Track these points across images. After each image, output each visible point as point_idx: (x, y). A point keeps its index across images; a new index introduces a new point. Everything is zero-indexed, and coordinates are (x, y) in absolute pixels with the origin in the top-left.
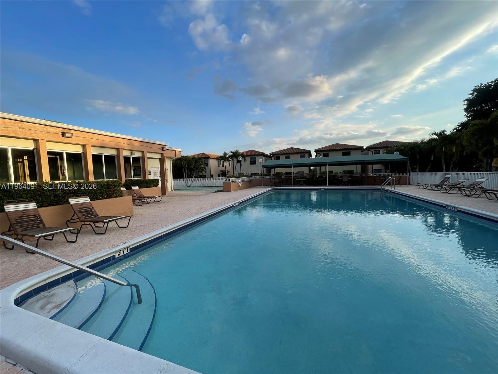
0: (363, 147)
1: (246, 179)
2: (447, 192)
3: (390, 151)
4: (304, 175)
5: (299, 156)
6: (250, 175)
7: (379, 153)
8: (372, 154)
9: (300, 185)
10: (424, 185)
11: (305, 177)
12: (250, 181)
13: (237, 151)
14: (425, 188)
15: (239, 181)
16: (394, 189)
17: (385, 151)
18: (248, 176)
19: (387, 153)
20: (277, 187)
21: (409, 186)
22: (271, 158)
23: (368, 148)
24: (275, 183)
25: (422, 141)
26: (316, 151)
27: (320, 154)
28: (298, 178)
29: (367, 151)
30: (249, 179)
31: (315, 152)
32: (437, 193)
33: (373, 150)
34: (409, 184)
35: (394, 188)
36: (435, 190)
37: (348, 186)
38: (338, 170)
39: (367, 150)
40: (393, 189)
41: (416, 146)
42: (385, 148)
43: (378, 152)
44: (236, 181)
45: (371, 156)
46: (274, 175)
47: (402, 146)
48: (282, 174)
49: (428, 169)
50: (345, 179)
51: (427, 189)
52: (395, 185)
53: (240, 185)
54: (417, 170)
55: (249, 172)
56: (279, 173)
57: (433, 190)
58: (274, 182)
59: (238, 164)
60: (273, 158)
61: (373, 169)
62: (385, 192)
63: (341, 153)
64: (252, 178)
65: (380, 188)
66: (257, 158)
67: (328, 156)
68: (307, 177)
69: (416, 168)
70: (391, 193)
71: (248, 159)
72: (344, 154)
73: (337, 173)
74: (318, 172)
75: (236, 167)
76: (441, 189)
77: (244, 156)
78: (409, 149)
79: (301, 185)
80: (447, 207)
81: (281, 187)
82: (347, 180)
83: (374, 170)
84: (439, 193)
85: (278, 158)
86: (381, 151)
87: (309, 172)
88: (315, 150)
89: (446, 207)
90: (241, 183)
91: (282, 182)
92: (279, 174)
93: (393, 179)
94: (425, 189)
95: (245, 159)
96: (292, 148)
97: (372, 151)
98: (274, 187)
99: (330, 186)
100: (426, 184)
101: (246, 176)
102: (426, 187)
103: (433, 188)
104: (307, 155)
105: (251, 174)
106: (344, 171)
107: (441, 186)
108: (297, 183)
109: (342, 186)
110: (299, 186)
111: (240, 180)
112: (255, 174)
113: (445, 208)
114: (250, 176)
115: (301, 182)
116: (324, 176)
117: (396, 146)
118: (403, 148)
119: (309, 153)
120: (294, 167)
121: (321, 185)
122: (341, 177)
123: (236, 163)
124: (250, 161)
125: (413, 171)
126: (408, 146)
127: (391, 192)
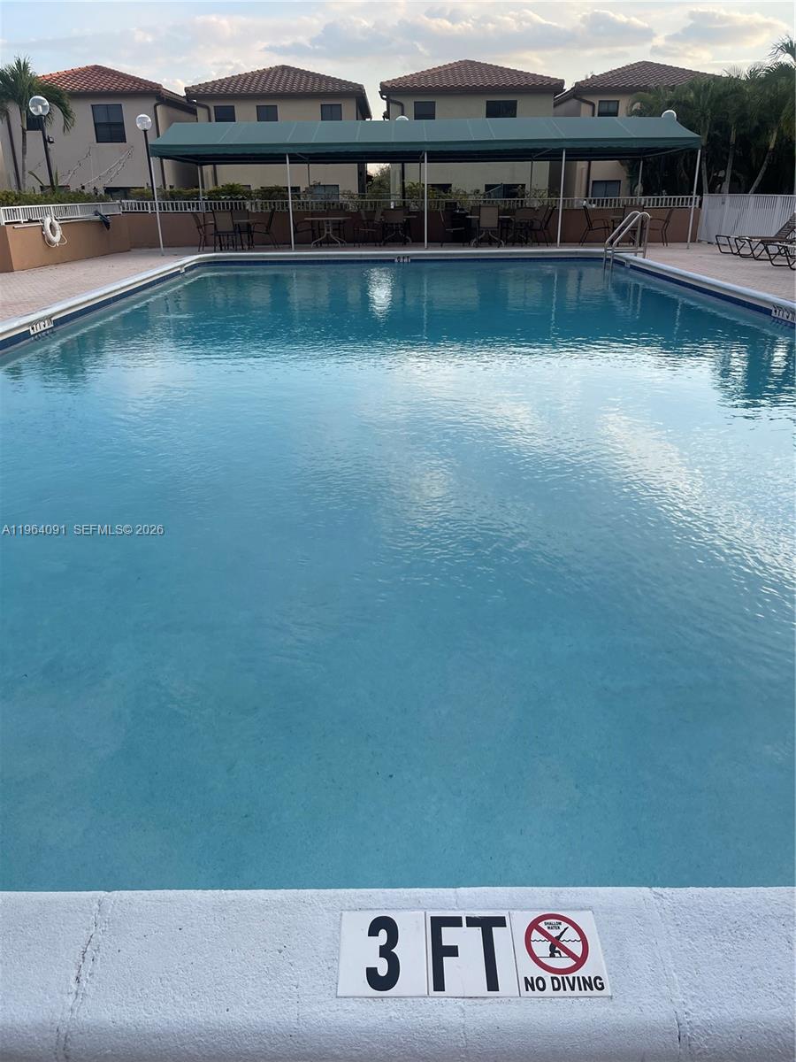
0: (562, 82)
1: (80, 212)
2: (790, 265)
3: (651, 107)
4: (342, 199)
5: (314, 108)
6: (102, 192)
7: (616, 114)
8: (593, 115)
9: (321, 243)
10: (733, 243)
11: (342, 208)
12: (105, 223)
13: (22, 68)
14: (735, 251)
15: (48, 221)
16: (644, 257)
17: (637, 106)
18: (88, 199)
19: (640, 113)
20: (229, 250)
21: (692, 245)
22: (195, 113)
23: (581, 91)
24: (217, 233)
25: (753, 73)
26: (388, 91)
27: (402, 105)
28: (313, 215)
29: (573, 102)
30: (97, 213)
31: (382, 93)
32: (764, 268)
33: (596, 101)
34: (693, 241)
35: (644, 252)
36: (760, 257)
37: (499, 246)
38: (468, 179)
39: (575, 97)
40: (639, 258)
41: (731, 93)
42: (635, 91)
43: (612, 108)
44: (30, 221)
45: (586, 126)
46: (214, 195)
47: (692, 86)
48: (244, 193)
49: (756, 184)
50: (489, 219)
51: (741, 255)
52: (649, 244)
53: (57, 239)
54: (726, 186)
55: (96, 181)
56: (233, 186)
57: (757, 259)
58: (211, 229)
59: (34, 137)
60: (201, 112)
61: (593, 178)
62: (616, 266)
63: (480, 105)
64: (113, 208)
65: (602, 253)
66: (128, 108)
67: (432, 116)
68: (352, 208)
69: (722, 180)
70: (631, 271)
71: (83, 114)
72: (494, 111)
73: (465, 195)
74: (396, 187)
75: (24, 152)
76: (776, 255)
77: (59, 93)
78: (709, 103)
79: (328, 243)
80: (776, 311)
81: (243, 250)
82: (494, 223)
83: (594, 182)
84: (768, 268)
85: (226, 115)
86: (624, 104)
87: (362, 189)
88: (382, 84)
89: (773, 314)
90: (59, 233)
91: (248, 229)
92: (232, 190)
93: (643, 221)
94: (735, 254)
95: (66, 113)
96: (284, 68)
97: (594, 105)
98: (215, 251)
99: (435, 247)
100: (739, 239)
101: (79, 197)
102: (738, 248)
103: (756, 253)
104: (349, 108)
105: (109, 190)
106: (488, 187)
107: (778, 243)
108: (311, 234)
109: (477, 246)
110: (319, 245)
111: (50, 217)
112: (124, 192)
113: (767, 316)
114: (101, 199)
115: (326, 232)
116: (413, 207)
117: (673, 88)
118: (692, 95)
119: (357, 96)
120: (295, 159)
121: (403, 242)
122: (477, 209)
123: (24, 134)
124: (96, 125)
125: (711, 191)
126: (707, 87)
127: (633, 267)
